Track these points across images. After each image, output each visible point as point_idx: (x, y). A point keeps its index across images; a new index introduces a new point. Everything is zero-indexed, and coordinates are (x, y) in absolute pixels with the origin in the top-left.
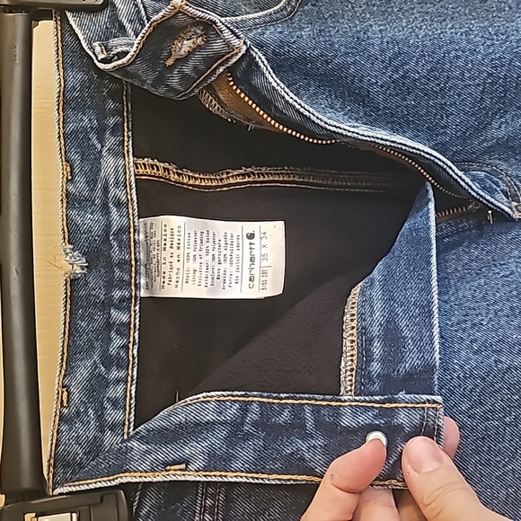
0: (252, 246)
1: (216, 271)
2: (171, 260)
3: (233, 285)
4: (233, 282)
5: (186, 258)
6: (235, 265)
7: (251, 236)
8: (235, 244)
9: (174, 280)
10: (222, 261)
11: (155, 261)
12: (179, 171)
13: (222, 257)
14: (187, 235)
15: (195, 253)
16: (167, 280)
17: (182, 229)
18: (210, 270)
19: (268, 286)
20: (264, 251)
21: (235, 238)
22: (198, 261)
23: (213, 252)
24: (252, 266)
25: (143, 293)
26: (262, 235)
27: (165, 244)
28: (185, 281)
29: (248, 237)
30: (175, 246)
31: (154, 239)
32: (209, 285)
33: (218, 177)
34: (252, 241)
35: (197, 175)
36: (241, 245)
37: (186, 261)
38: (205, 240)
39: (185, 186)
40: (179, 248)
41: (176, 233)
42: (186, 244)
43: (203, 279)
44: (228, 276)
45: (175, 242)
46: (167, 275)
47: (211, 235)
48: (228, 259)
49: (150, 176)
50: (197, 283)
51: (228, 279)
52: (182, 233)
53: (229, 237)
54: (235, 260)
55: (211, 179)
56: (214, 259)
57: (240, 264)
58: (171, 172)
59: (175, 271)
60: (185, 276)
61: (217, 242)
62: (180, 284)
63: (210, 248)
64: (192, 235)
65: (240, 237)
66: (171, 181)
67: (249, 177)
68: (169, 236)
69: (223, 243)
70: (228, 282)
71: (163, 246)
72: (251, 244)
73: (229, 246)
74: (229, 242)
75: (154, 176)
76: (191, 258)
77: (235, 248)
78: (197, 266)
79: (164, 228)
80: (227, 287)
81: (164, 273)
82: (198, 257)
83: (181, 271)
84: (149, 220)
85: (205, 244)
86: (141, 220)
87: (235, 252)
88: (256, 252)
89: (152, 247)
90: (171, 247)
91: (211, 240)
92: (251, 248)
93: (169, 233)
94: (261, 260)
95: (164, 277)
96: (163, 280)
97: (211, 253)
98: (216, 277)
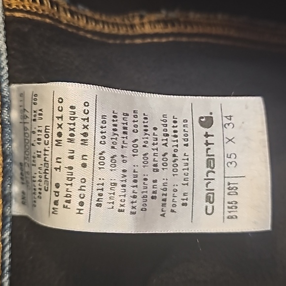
0: (210, 140)
1: (150, 183)
2: (70, 163)
3: (179, 208)
4: (179, 203)
5: (97, 161)
6: (180, 172)
7: (207, 122)
8: (180, 134)
9: (76, 200)
10: (160, 167)
11: (39, 162)
12: (73, 8)
13: (159, 159)
14: (99, 120)
15: (114, 152)
16: (62, 200)
17: (91, 108)
18: (140, 183)
19: (240, 212)
20: (230, 148)
21: (180, 124)
22: (120, 166)
23: (145, 150)
24: (211, 175)
25: (16, 209)
26: (226, 121)
27: (60, 134)
28: (95, 202)
29: (202, 124)
30: (78, 138)
31: (39, 122)
32: (138, 210)
33: (127, 22)
34: (210, 131)
35: (97, 17)
36: (190, 137)
37: (97, 165)
38: (130, 127)
39: (81, 33)
40: (84, 142)
41: (80, 114)
42: (99, 135)
43: (128, 199)
44: (170, 192)
45: (79, 130)
46: (62, 190)
47: (141, 118)
48: (170, 162)
49: (28, 12)
50: (117, 206)
51: (169, 198)
52: (91, 116)
53: (170, 123)
54: (180, 164)
55: (117, 25)
56: (145, 163)
57: (190, 172)
58: (61, 9)
59: (77, 183)
60: (96, 193)
61: (151, 131)
62: (86, 207)
63: (140, 143)
64: (109, 119)
65: (189, 123)
66: (61, 22)
67: (173, 25)
68: (66, 120)
69: (160, 133)
70: (169, 203)
71: (56, 137)
72: (207, 135)
73: (170, 138)
74: (170, 131)
75: (36, 14)
76: (108, 161)
77: (181, 142)
78: (117, 176)
79: (57, 105)
80: (168, 213)
81: (57, 186)
82: (119, 159)
83: (88, 184)
84: (30, 88)
85: (131, 136)
86: (14, 86)
87: (182, 150)
88: (216, 150)
89: (34, 137)
90: (71, 141)
91: (141, 129)
92: (207, 144)
93: (66, 113)
94: (225, 165)
95: (57, 194)
96: (54, 198)
97: (141, 151)
98: (150, 195)
